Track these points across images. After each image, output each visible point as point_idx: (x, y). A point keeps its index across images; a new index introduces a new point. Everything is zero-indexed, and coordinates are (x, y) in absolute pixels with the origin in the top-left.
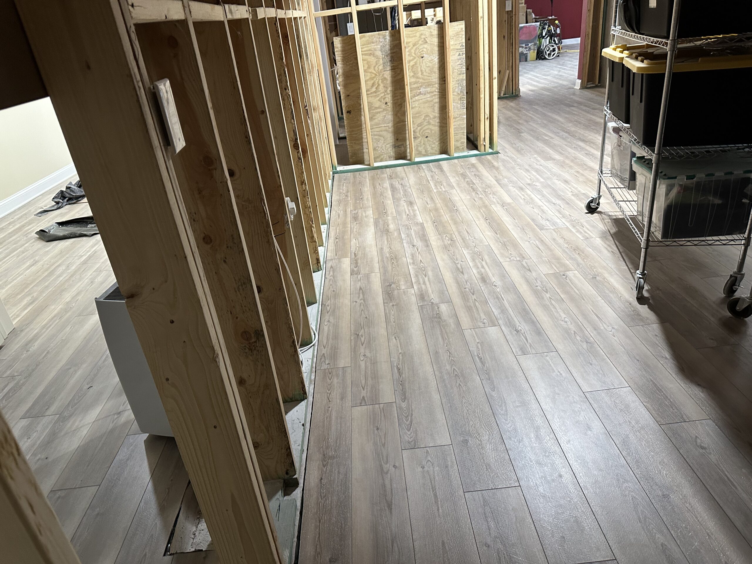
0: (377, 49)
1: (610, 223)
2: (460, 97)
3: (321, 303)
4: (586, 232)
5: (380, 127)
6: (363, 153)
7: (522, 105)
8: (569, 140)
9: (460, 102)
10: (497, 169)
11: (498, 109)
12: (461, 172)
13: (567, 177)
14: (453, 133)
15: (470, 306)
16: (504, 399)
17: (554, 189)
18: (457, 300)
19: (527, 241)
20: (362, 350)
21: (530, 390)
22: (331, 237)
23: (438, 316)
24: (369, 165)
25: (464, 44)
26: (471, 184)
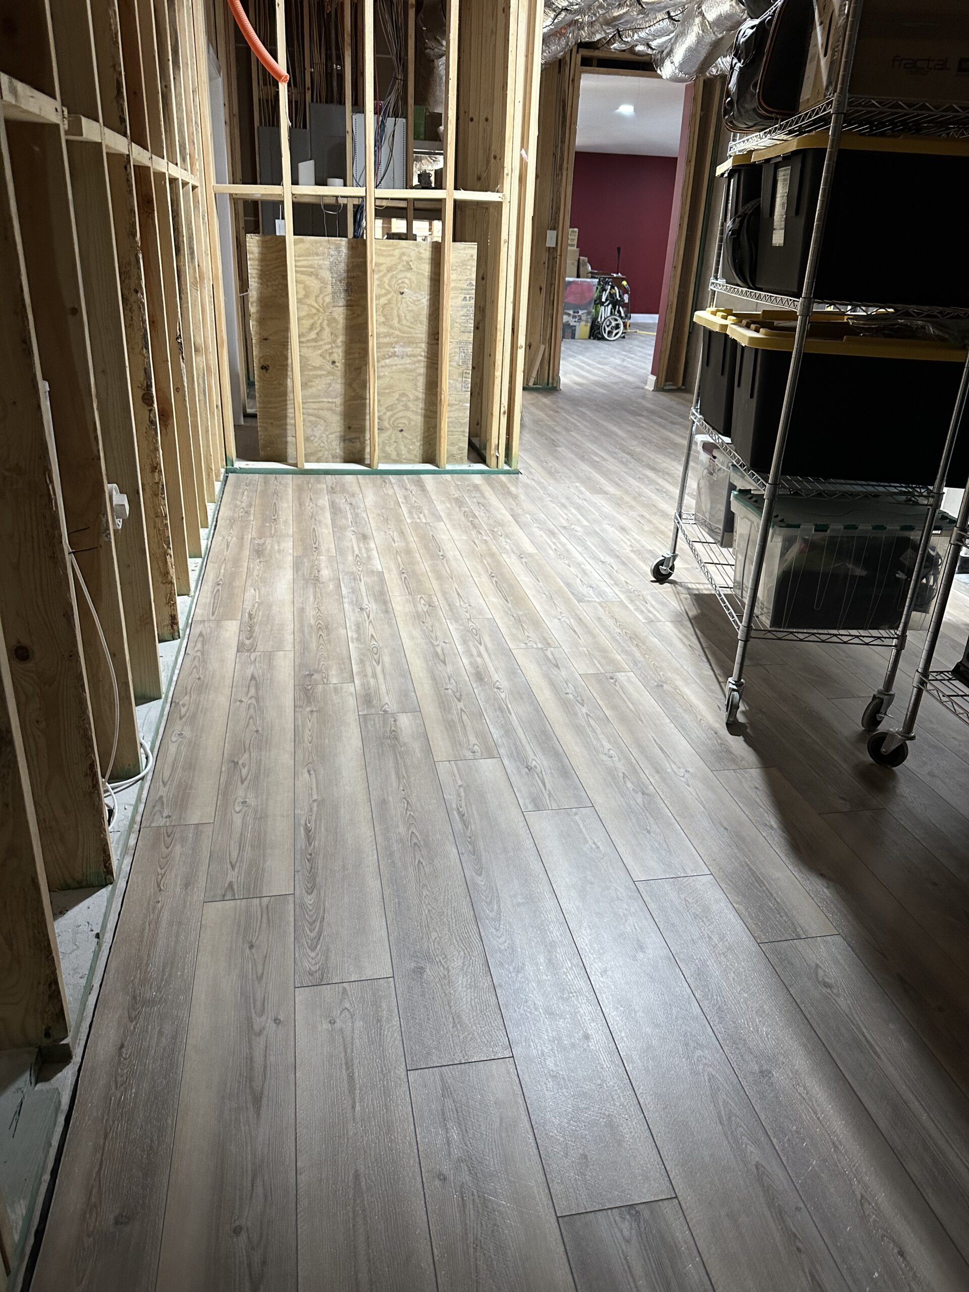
0: (324, 267)
1: (689, 601)
2: (461, 371)
3: (169, 700)
4: (650, 611)
5: (319, 402)
6: (286, 442)
7: (561, 404)
8: (631, 466)
9: (460, 379)
10: (515, 497)
11: (523, 405)
12: (456, 496)
13: (626, 522)
14: (446, 430)
15: (453, 721)
16: (497, 890)
17: (603, 539)
18: (430, 708)
19: (555, 617)
20: (240, 793)
21: (543, 875)
22: (207, 581)
23: (394, 736)
24: (296, 465)
25: (474, 283)
26: (470, 517)
